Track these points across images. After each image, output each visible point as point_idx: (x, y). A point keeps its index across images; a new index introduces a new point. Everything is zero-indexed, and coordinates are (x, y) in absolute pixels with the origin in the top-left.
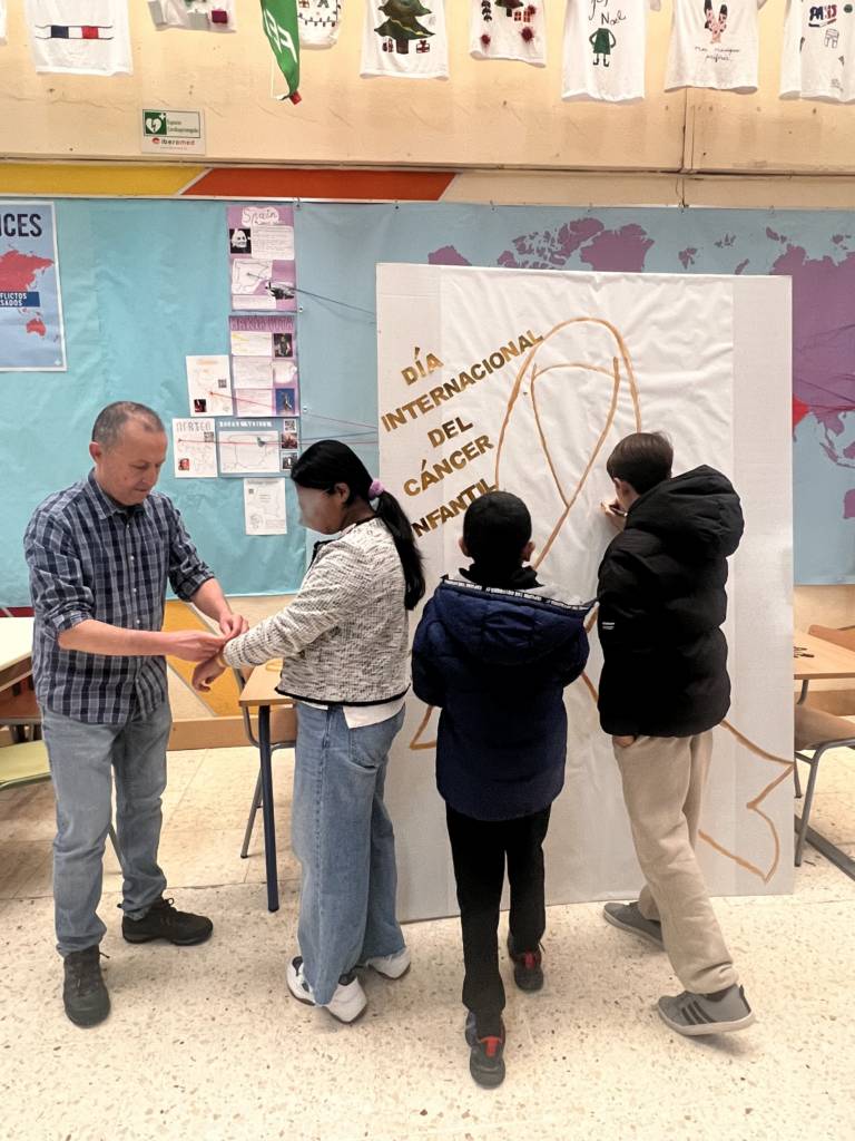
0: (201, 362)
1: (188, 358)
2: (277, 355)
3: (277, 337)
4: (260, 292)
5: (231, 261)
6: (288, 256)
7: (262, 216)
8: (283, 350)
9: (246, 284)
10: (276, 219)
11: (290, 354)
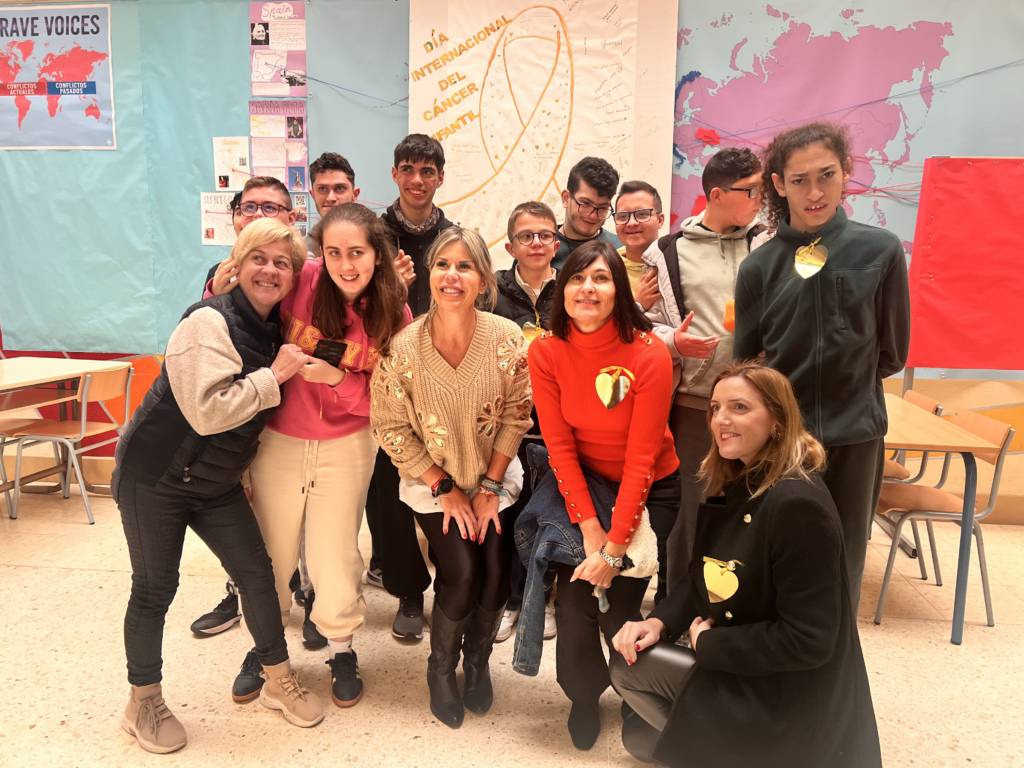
0: (225, 143)
1: (215, 139)
2: (290, 137)
3: (290, 120)
4: (275, 80)
5: (252, 53)
6: (301, 46)
7: (279, 11)
8: (296, 132)
9: (265, 73)
10: (290, 14)
11: (301, 136)
